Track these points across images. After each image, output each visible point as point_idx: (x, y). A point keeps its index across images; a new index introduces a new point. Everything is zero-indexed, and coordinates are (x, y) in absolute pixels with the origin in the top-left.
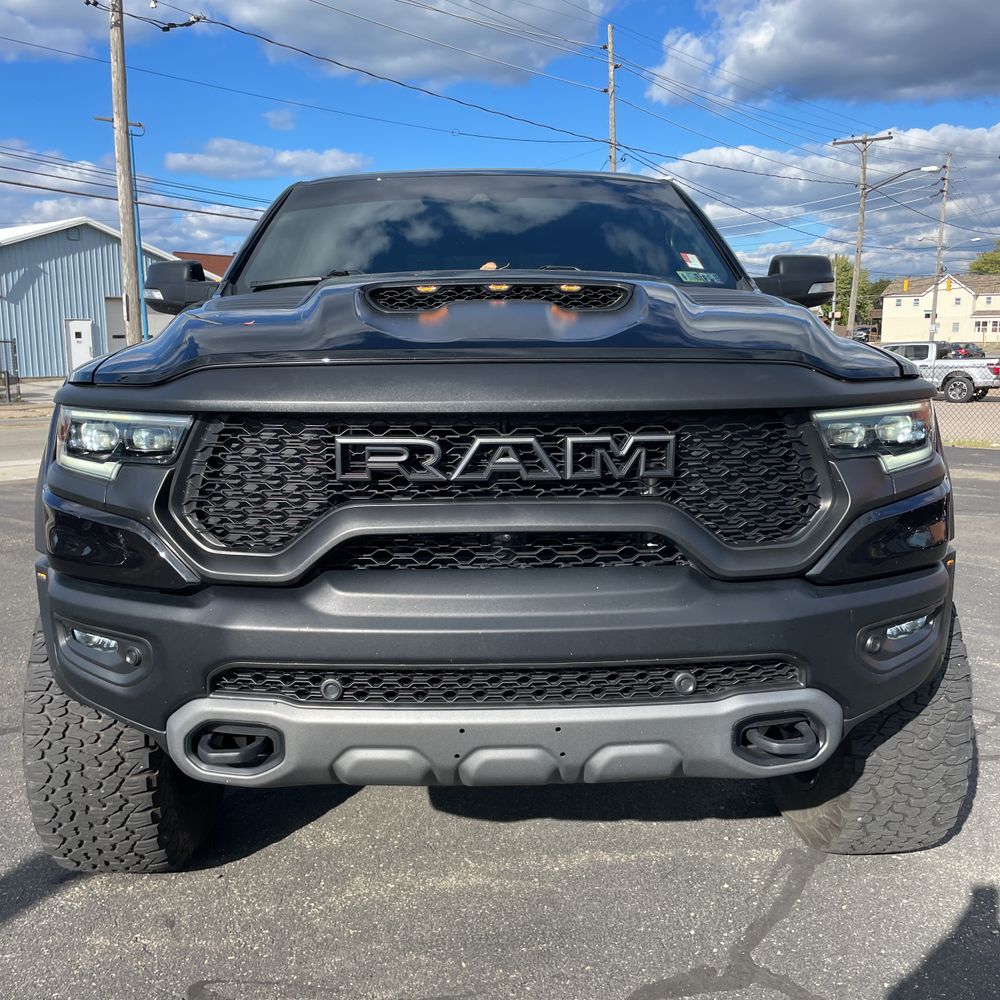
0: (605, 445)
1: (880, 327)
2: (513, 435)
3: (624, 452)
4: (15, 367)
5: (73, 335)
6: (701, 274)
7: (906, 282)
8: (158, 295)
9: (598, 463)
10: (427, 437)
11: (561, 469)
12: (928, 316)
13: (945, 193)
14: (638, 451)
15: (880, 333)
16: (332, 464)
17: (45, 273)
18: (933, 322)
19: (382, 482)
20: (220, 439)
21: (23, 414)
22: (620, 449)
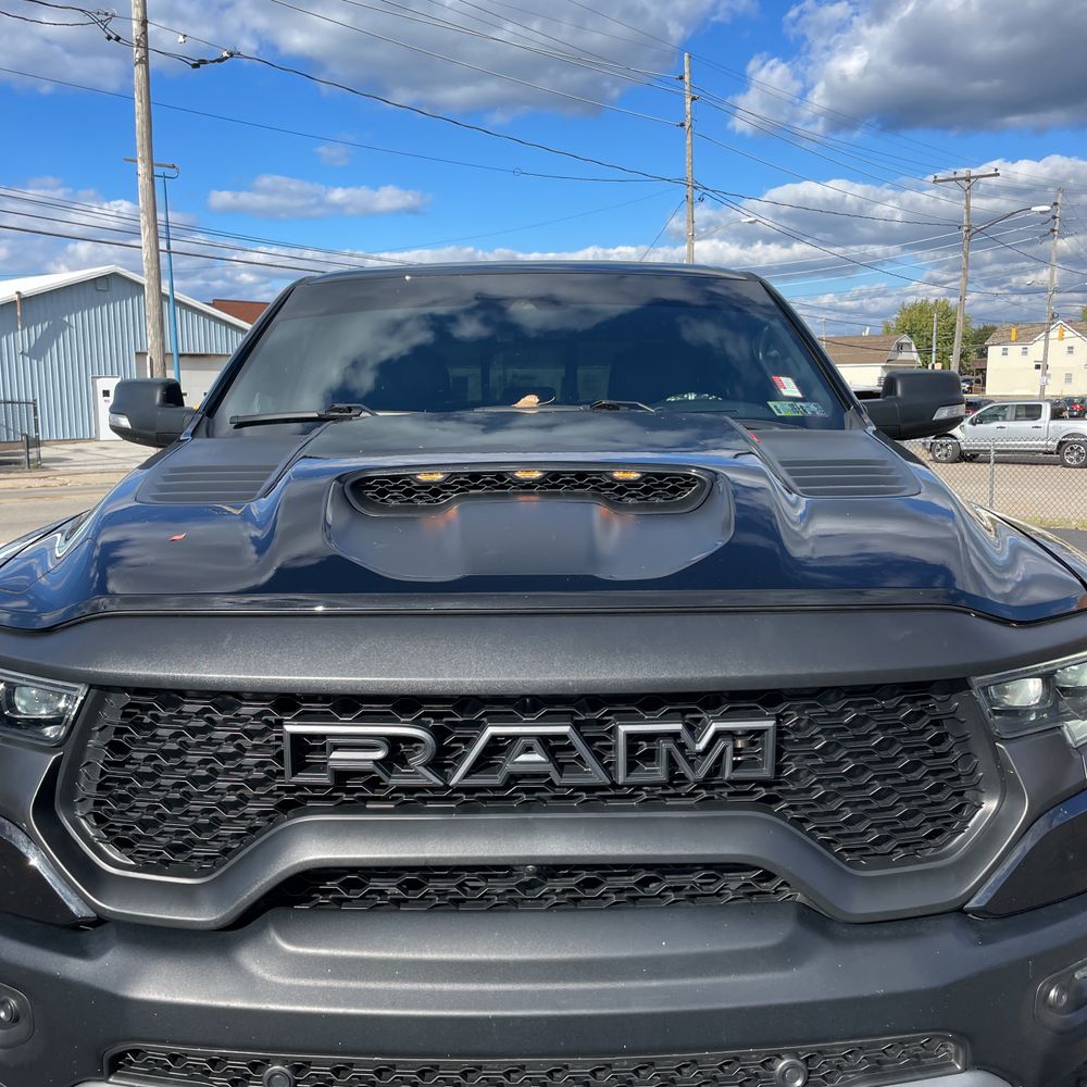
0: (675, 735)
1: (984, 379)
2: (539, 722)
3: (701, 746)
4: (37, 431)
5: (100, 394)
6: (798, 404)
7: (1014, 330)
8: (125, 422)
9: (664, 757)
10: (417, 723)
11: (608, 768)
12: (1038, 367)
13: (1056, 233)
14: (722, 745)
15: (984, 384)
16: (279, 757)
17: (71, 326)
18: (1044, 374)
19: (351, 783)
20: (125, 715)
21: (42, 482)
22: (696, 740)
